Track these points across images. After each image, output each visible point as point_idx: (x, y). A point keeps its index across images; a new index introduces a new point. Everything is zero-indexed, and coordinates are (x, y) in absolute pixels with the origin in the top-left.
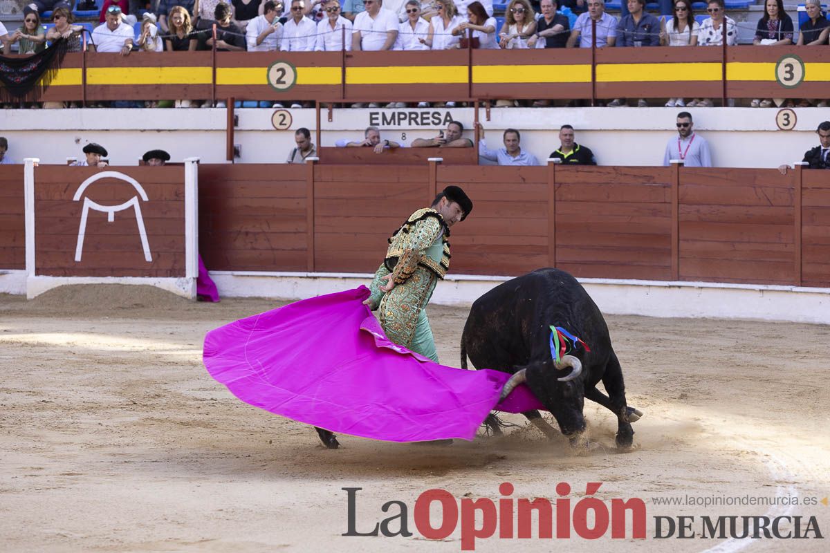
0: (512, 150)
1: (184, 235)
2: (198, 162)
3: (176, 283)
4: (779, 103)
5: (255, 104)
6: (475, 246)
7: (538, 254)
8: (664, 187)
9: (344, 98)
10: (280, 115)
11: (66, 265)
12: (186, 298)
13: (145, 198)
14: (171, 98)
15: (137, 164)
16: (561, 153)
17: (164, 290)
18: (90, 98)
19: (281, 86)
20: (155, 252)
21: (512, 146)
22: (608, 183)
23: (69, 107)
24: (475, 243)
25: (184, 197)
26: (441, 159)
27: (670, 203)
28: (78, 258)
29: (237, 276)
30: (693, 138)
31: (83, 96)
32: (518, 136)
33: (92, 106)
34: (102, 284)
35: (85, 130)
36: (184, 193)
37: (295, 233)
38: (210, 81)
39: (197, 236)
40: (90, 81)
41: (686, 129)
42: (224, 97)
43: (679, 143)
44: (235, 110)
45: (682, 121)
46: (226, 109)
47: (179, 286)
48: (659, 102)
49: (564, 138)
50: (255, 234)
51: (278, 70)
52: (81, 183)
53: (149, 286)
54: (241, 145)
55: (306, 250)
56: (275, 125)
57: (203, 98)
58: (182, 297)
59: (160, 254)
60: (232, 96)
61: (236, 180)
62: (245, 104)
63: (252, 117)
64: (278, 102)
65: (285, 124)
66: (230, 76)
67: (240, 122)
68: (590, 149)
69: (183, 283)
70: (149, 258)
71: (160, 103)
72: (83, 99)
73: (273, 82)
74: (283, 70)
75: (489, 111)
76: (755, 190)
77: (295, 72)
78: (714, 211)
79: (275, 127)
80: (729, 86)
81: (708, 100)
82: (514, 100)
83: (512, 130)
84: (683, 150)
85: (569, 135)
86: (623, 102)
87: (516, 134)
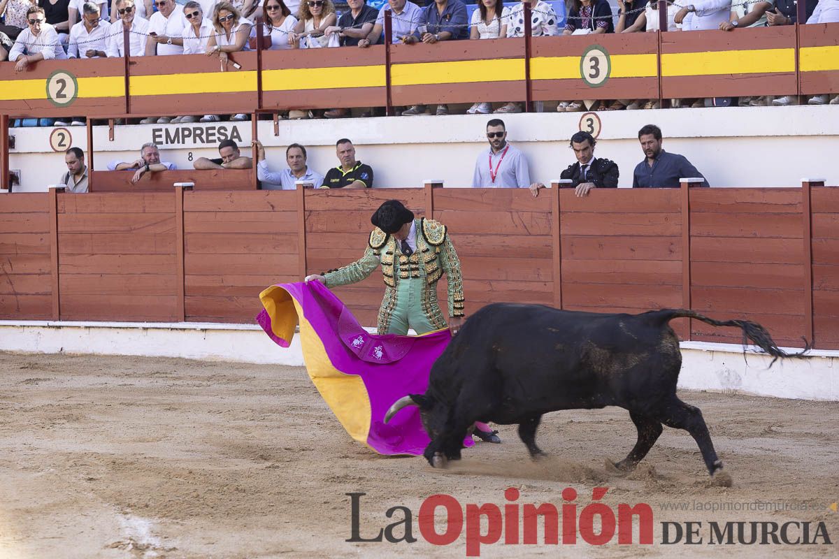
4: (588, 105)
5: (35, 122)
6: (224, 287)
9: (128, 112)
10: (59, 134)
19: (61, 101)
22: (359, 210)
24: (225, 284)
26: (192, 184)
30: (506, 151)
32: (304, 152)
37: (39, 274)
43: (490, 157)
44: (11, 129)
49: (343, 155)
51: (58, 82)
54: (19, 170)
55: (51, 295)
56: (55, 147)
60: (6, 114)
62: (25, 122)
63: (30, 137)
65: (65, 145)
67: (17, 143)
68: (372, 168)
73: (53, 96)
74: (62, 81)
75: (278, 124)
76: (512, 216)
77: (76, 84)
78: (470, 243)
79: (54, 149)
80: (534, 87)
81: (512, 104)
82: (308, 111)
83: (295, 146)
84: (494, 167)
85: (347, 151)
86: (423, 109)
87: (300, 149)
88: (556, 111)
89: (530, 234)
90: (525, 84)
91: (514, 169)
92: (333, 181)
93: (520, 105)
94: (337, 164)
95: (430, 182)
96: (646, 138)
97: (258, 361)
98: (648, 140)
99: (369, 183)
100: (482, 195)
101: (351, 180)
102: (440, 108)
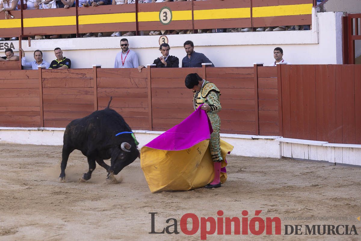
0: (39, 60)
4: (163, 33)
6: (8, 112)
7: (36, 116)
8: (90, 79)
16: (57, 61)
21: (39, 58)
22: (65, 78)
24: (8, 110)
27: (93, 87)
30: (128, 52)
32: (42, 53)
41: (125, 48)
43: (122, 55)
45: (123, 43)
48: (109, 34)
49: (57, 55)
68: (71, 60)
75: (30, 41)
76: (130, 80)
78: (113, 91)
80: (139, 25)
81: (130, 32)
82: (43, 36)
83: (38, 51)
84: (123, 59)
85: (59, 53)
86: (92, 35)
87: (40, 52)
88: (149, 35)
89: (138, 88)
90: (135, 24)
91: (132, 60)
92: (54, 65)
93: (134, 32)
94: (55, 59)
95: (95, 65)
96: (187, 46)
97: (22, 143)
98: (188, 47)
99: (69, 66)
100: (117, 71)
101: (61, 65)
102: (100, 34)
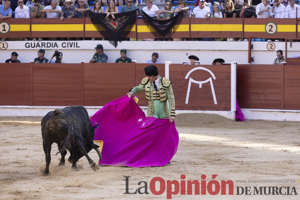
1: (230, 94)
2: (236, 63)
3: (227, 113)
5: (260, 40)
9: (297, 38)
10: (270, 44)
11: (182, 105)
12: (231, 120)
13: (215, 78)
14: (226, 37)
15: (211, 64)
17: (222, 116)
18: (192, 37)
19: (271, 33)
20: (218, 100)
23: (183, 40)
25: (231, 78)
28: (187, 102)
29: (252, 111)
31: (189, 36)
33: (193, 40)
34: (197, 113)
35: (190, 50)
36: (230, 76)
37: (276, 93)
38: (242, 30)
39: (236, 94)
40: (192, 30)
42: (247, 37)
44: (252, 42)
46: (248, 42)
47: (228, 114)
50: (260, 93)
51: (270, 26)
52: (188, 72)
53: (216, 114)
54: (254, 57)
55: (281, 100)
56: (268, 49)
57: (239, 37)
58: (229, 119)
59: (221, 101)
60: (251, 37)
61: (252, 71)
62: (256, 40)
63: (259, 45)
64: (269, 39)
65: (272, 48)
66: (250, 28)
67: (254, 47)
69: (230, 113)
70: (216, 103)
71: (221, 39)
72: (189, 37)
73: (268, 31)
74: (272, 26)
77: (277, 27)
79: (268, 50)
